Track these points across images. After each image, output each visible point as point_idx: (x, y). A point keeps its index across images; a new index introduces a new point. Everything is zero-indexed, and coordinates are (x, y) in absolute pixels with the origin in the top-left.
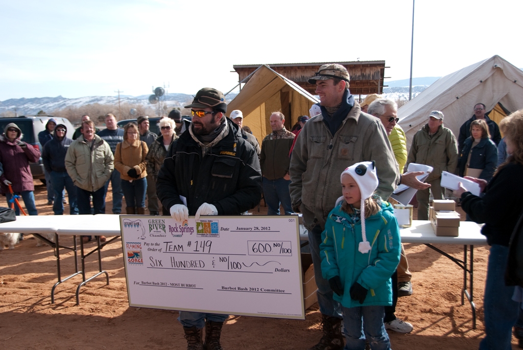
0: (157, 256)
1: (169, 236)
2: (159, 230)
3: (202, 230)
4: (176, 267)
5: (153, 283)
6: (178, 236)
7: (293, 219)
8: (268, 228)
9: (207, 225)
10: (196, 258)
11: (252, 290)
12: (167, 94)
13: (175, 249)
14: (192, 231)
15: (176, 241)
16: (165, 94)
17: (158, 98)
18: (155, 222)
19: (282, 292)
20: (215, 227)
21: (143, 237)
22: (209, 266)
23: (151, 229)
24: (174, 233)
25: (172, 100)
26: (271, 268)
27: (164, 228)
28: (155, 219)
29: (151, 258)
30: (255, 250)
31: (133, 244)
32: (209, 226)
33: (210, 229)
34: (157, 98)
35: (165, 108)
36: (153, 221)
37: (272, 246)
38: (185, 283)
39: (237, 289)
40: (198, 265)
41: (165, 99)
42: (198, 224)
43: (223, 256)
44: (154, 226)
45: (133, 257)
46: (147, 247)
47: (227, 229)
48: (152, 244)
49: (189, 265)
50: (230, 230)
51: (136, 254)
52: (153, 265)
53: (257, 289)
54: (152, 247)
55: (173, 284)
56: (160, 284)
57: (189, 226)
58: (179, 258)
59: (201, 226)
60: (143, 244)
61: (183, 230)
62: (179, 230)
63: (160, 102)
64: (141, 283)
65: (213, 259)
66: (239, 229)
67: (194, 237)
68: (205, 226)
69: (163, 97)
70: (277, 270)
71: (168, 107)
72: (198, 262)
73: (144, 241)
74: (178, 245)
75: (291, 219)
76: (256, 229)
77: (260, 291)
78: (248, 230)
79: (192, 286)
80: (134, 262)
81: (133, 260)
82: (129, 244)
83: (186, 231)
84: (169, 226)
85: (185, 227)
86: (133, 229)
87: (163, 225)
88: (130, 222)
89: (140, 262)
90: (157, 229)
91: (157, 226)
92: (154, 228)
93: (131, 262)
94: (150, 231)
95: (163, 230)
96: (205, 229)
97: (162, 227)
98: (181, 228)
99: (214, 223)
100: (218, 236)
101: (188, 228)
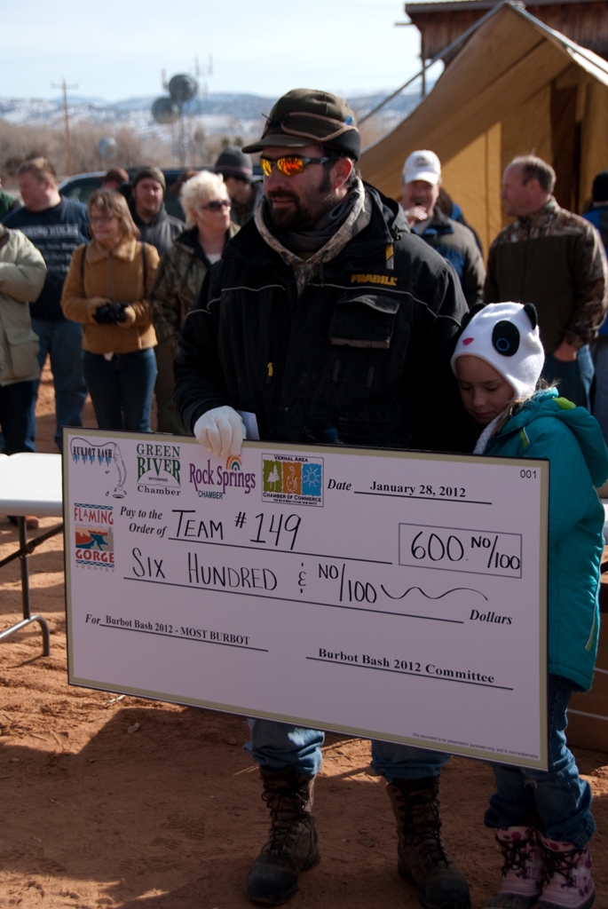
0: (153, 547)
1: (188, 495)
3: (278, 483)
4: (201, 584)
5: (137, 623)
6: (211, 495)
7: (532, 470)
8: (460, 492)
9: (292, 469)
10: (255, 560)
11: (403, 666)
12: (205, 94)
13: (203, 532)
14: (250, 483)
15: (208, 510)
16: (200, 96)
17: (180, 108)
18: (154, 451)
19: (484, 681)
20: (312, 477)
21: (118, 493)
22: (287, 587)
23: (141, 471)
24: (201, 486)
25: (220, 112)
26: (458, 606)
27: (176, 471)
28: (154, 443)
29: (136, 552)
30: (419, 553)
31: (93, 510)
32: (298, 474)
33: (299, 481)
34: (176, 109)
35: (199, 137)
36: (149, 448)
37: (467, 544)
38: (222, 629)
39: (360, 661)
40: (260, 582)
41: (199, 111)
42: (268, 467)
43: (330, 562)
44: (152, 462)
45: (88, 546)
46: (126, 520)
47: (344, 486)
48: (142, 514)
49: (234, 580)
50: (352, 489)
51: (98, 539)
52: (140, 573)
53: (415, 667)
54: (140, 522)
55: (188, 631)
56: (155, 627)
57: (244, 469)
58: (211, 557)
59: (275, 471)
60: (116, 511)
61: (225, 480)
62: (215, 478)
63: (186, 120)
64: (103, 621)
65: (302, 569)
66: (379, 489)
67: (255, 502)
68: (287, 473)
69: (192, 105)
70: (475, 615)
71: (207, 134)
72: (258, 574)
73: (121, 503)
74: (211, 522)
75: (526, 469)
76: (426, 490)
77: (423, 671)
78: (403, 494)
79: (240, 640)
80: (92, 560)
81: (87, 555)
82: (83, 509)
83: (233, 483)
84: (191, 465)
85: (234, 471)
86: (96, 467)
87: (174, 461)
88: (88, 446)
89: (106, 560)
90: (158, 472)
91: (158, 461)
92: (149, 469)
93: (83, 559)
94: (140, 476)
95: (174, 475)
96: (285, 479)
97: (171, 467)
98: (221, 473)
99: (312, 465)
100: (319, 504)
101: (239, 475)
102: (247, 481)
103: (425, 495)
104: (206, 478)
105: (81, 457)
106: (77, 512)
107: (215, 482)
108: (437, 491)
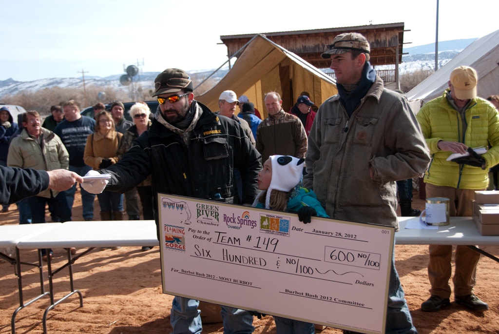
0: (204, 245)
1: (223, 226)
2: (210, 217)
3: (268, 226)
4: (229, 261)
5: (197, 273)
6: (235, 228)
7: (387, 230)
8: (354, 236)
9: (275, 221)
10: (256, 254)
11: (323, 298)
13: (230, 241)
14: (254, 224)
15: (232, 233)
18: (205, 207)
19: (360, 305)
20: (284, 225)
21: (187, 222)
23: (199, 215)
24: (229, 223)
27: (217, 216)
28: (205, 204)
29: (197, 246)
30: (334, 258)
31: (174, 228)
32: (277, 223)
33: (278, 226)
36: (203, 206)
37: (356, 256)
39: (304, 295)
40: (258, 263)
42: (263, 219)
43: (292, 258)
44: (204, 211)
45: (172, 242)
46: (192, 234)
47: (300, 229)
48: (199, 232)
49: (246, 261)
50: (304, 231)
51: (177, 239)
52: (199, 254)
53: (329, 299)
54: (199, 235)
55: (223, 278)
56: (206, 275)
57: (251, 219)
58: (233, 251)
59: (266, 221)
61: (242, 222)
62: (236, 221)
64: (180, 271)
65: (278, 259)
66: (316, 232)
67: (256, 232)
68: (272, 222)
70: (357, 282)
72: (258, 260)
73: (188, 226)
74: (234, 238)
75: (384, 230)
76: (338, 234)
77: (333, 300)
78: (328, 235)
79: (248, 283)
80: (174, 247)
81: (172, 245)
82: (169, 227)
83: (246, 224)
84: (224, 215)
85: (246, 219)
86: (175, 211)
87: (216, 212)
88: (171, 202)
89: (181, 248)
90: (207, 216)
91: (207, 212)
92: (203, 214)
93: (169, 246)
94: (198, 217)
95: (216, 218)
96: (271, 225)
97: (214, 214)
98: (240, 219)
99: (284, 220)
100: (287, 235)
101: (249, 221)
102: (253, 224)
103: (338, 236)
104: (232, 220)
105: (167, 206)
106: (166, 228)
107: (237, 223)
108: (344, 235)
